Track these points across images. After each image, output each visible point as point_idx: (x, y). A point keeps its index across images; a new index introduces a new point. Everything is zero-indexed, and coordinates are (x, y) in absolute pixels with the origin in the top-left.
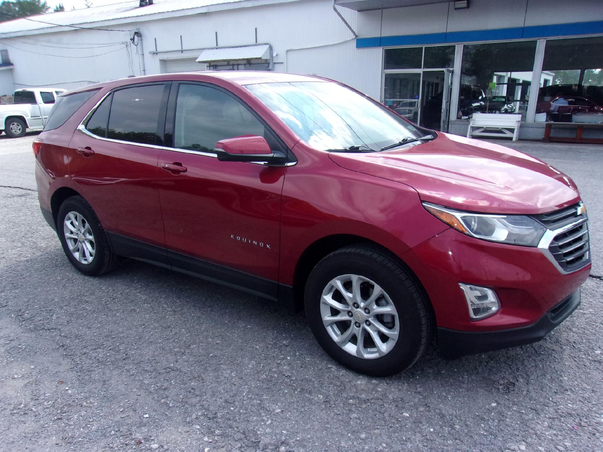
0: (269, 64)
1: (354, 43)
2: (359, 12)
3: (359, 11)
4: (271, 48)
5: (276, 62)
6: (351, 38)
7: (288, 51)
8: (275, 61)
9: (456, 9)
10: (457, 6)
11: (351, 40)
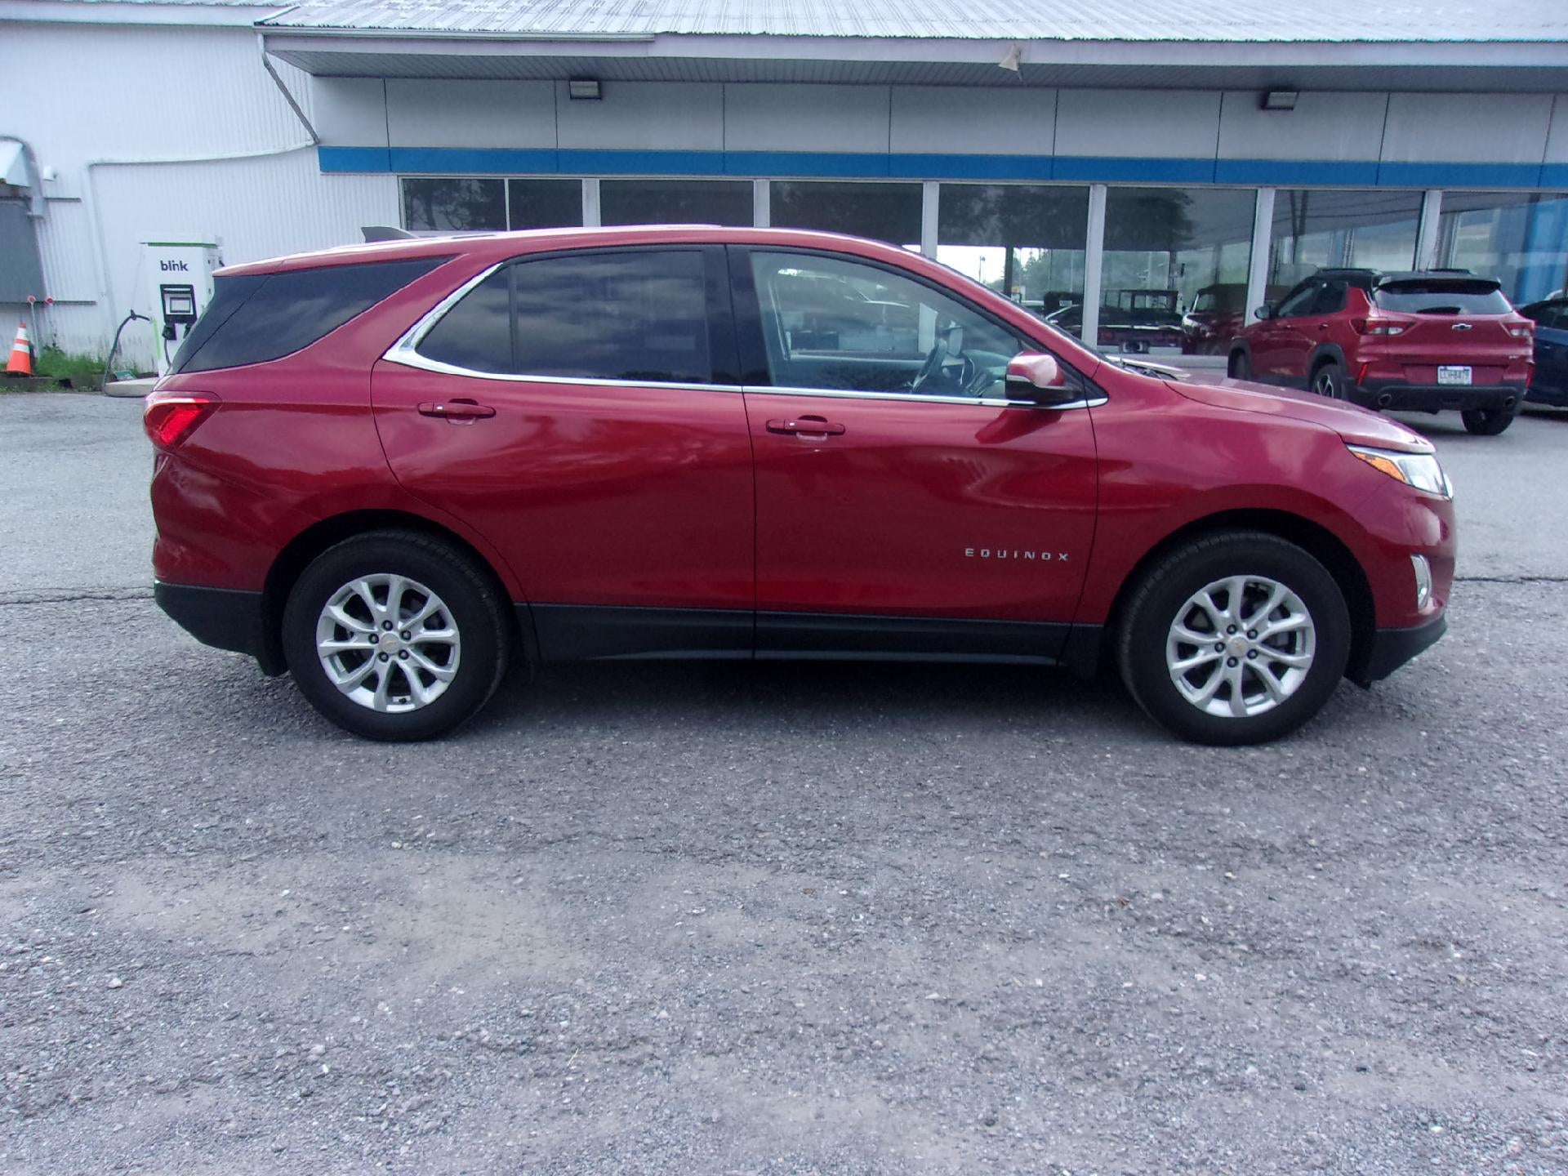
0: (27, 200)
1: (314, 159)
2: (317, 81)
3: (315, 75)
4: (27, 153)
5: (55, 196)
6: (303, 144)
7: (93, 166)
8: (49, 193)
9: (572, 98)
10: (575, 92)
11: (301, 149)
